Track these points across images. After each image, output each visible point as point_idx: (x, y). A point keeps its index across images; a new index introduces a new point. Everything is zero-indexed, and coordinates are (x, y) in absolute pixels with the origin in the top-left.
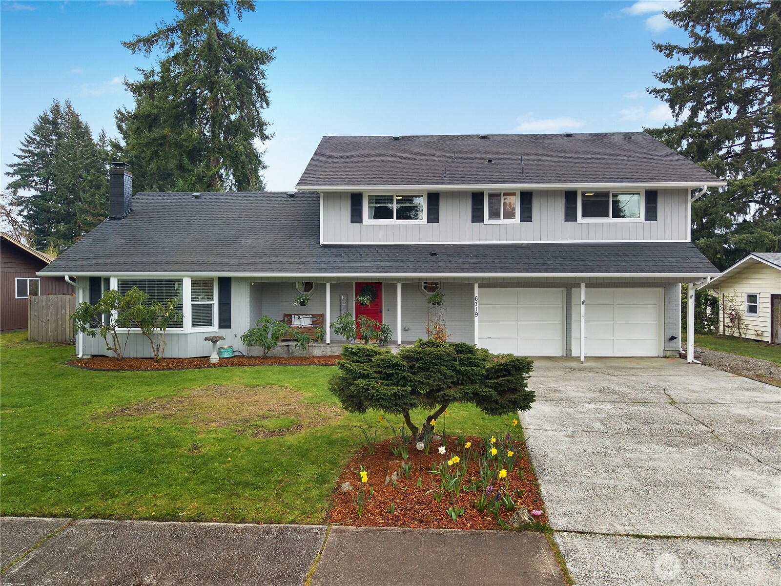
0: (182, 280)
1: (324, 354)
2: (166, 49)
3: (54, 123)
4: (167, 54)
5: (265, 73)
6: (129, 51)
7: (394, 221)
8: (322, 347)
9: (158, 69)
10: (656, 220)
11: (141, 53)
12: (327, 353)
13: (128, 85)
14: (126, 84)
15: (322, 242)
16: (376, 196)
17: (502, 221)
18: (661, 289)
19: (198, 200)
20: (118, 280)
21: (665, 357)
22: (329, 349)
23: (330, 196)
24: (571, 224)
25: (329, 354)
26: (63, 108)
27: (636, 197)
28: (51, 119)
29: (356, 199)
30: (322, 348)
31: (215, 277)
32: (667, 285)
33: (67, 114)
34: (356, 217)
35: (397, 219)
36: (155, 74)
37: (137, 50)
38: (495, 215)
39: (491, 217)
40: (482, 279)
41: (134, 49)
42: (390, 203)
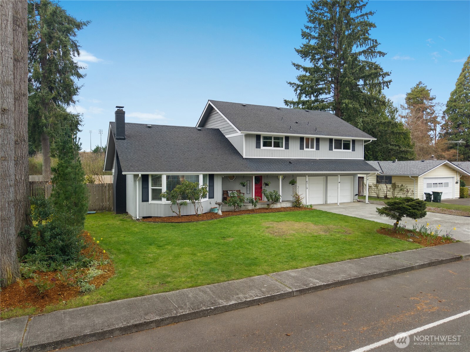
0: (199, 175)
7: (272, 148)
10: (355, 151)
15: (244, 157)
16: (265, 137)
17: (310, 149)
18: (352, 177)
20: (167, 176)
21: (354, 202)
23: (248, 135)
24: (331, 151)
29: (258, 138)
32: (354, 175)
34: (258, 146)
35: (274, 147)
38: (307, 147)
39: (306, 148)
40: (309, 174)
42: (271, 140)
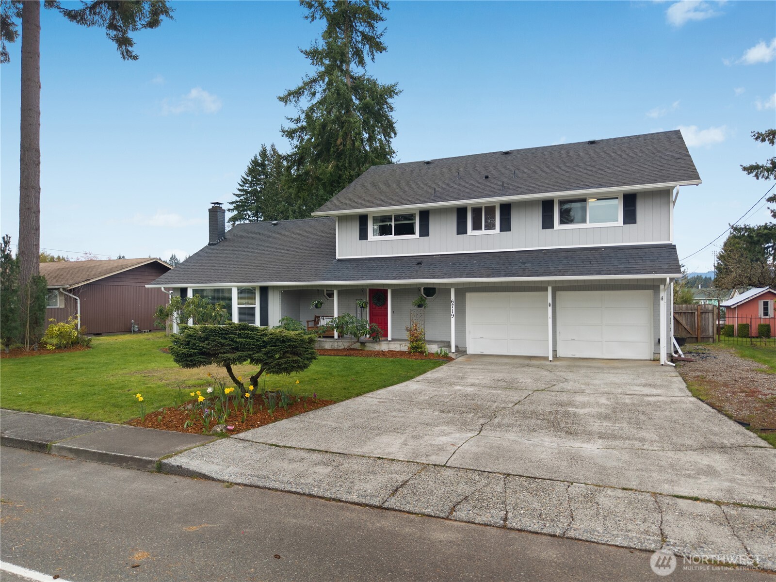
0: (231, 289)
1: (333, 347)
2: (309, 98)
3: (263, 165)
4: (311, 102)
5: (393, 106)
6: (283, 103)
7: (392, 237)
8: (331, 341)
9: (303, 116)
10: (635, 222)
11: (292, 104)
12: (334, 347)
13: (283, 131)
14: (282, 131)
15: (338, 257)
16: (380, 216)
17: (483, 232)
18: (650, 292)
19: (275, 227)
20: (193, 290)
21: (654, 360)
22: (336, 344)
23: (343, 219)
24: (549, 231)
25: (336, 347)
26: (269, 152)
27: (615, 202)
28: (260, 161)
29: (363, 220)
30: (331, 343)
31: (257, 286)
33: (272, 156)
34: (363, 236)
35: (395, 235)
36: (301, 121)
37: (288, 102)
38: (477, 226)
41: (286, 102)
42: (389, 221)
